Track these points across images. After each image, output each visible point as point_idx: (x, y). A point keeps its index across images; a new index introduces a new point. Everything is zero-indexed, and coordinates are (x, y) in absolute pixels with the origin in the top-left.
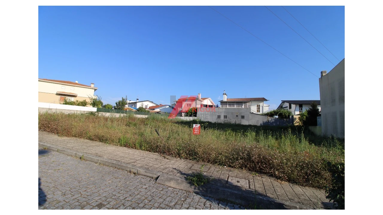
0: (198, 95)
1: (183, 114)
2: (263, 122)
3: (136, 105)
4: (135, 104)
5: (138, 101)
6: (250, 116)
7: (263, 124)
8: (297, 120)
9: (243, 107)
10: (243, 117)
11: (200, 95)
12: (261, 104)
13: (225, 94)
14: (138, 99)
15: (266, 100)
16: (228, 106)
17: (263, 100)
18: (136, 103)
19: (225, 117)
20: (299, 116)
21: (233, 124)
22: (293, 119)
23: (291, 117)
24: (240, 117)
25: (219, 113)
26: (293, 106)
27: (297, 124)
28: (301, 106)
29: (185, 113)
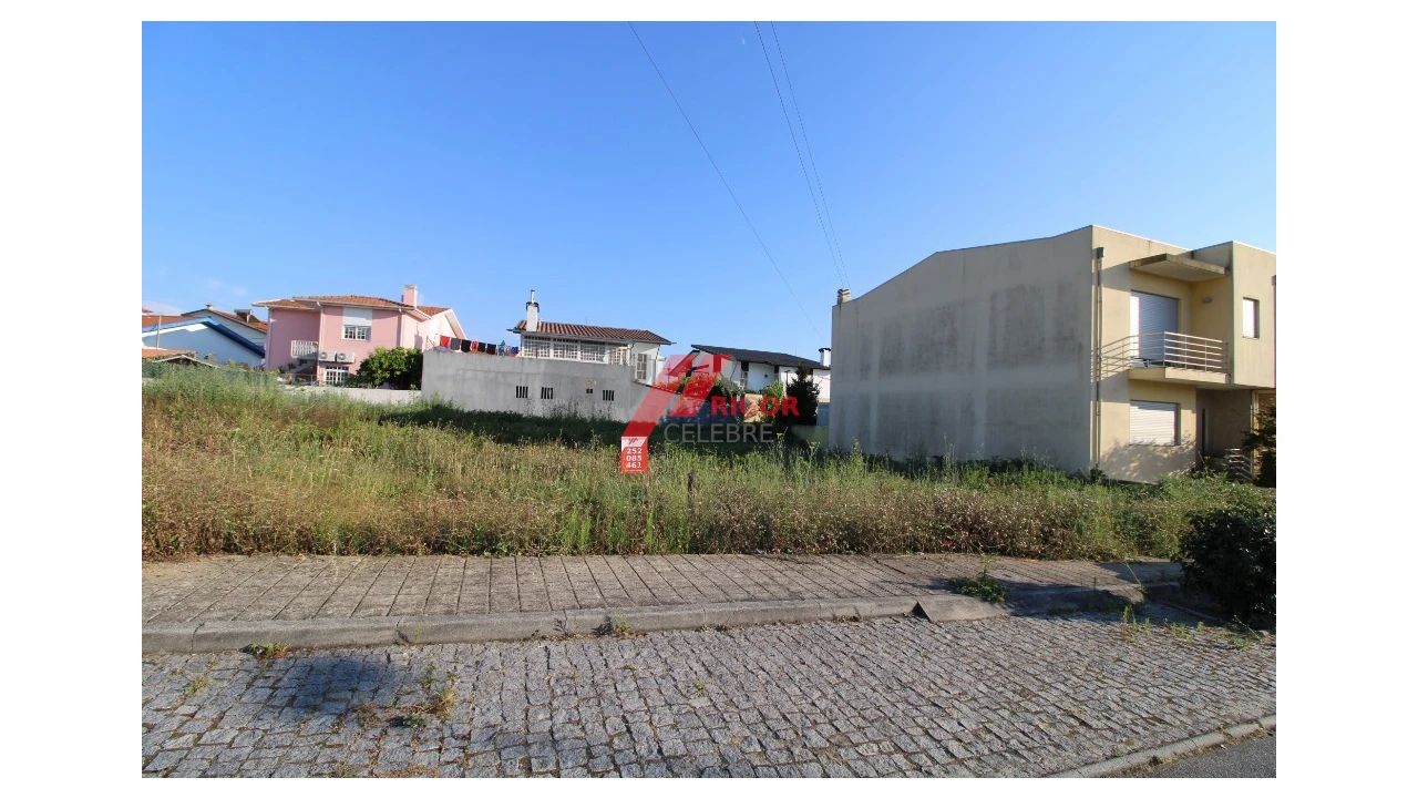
0: (406, 293)
1: (322, 373)
6: (635, 392)
9: (606, 359)
10: (609, 396)
11: (416, 292)
12: (652, 352)
13: (536, 305)
15: (668, 343)
16: (552, 351)
17: (657, 340)
19: (546, 393)
20: (761, 397)
24: (598, 394)
25: (524, 377)
26: (728, 366)
27: (751, 420)
28: (745, 367)
29: (337, 371)
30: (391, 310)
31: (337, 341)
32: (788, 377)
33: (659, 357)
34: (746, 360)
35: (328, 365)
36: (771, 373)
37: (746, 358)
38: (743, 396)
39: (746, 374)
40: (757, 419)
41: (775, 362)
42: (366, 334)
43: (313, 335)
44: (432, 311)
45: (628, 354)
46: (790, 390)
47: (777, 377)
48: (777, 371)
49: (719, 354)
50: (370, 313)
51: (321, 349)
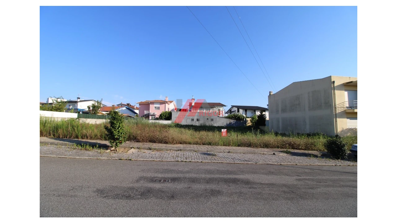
0: (166, 99)
1: (150, 117)
2: (227, 124)
3: (76, 105)
4: (74, 103)
5: (79, 100)
6: (218, 119)
7: (227, 125)
8: (249, 121)
10: (212, 120)
11: (168, 98)
12: (221, 109)
13: (194, 99)
14: (79, 98)
15: (225, 106)
17: (222, 105)
18: (76, 102)
19: (198, 120)
20: (251, 119)
21: (207, 126)
22: (246, 121)
23: (244, 120)
24: (210, 120)
26: (241, 111)
27: (248, 125)
28: (246, 111)
29: (153, 117)
30: (163, 103)
31: (153, 110)
32: (258, 113)
33: (223, 109)
34: (246, 109)
35: (151, 115)
36: (253, 112)
37: (246, 108)
38: (246, 119)
39: (246, 113)
40: (250, 124)
41: (254, 109)
42: (159, 108)
43: (148, 109)
44: (171, 102)
45: (216, 109)
46: (258, 117)
47: (255, 113)
48: (255, 111)
49: (239, 108)
50: (159, 104)
51: (150, 112)
